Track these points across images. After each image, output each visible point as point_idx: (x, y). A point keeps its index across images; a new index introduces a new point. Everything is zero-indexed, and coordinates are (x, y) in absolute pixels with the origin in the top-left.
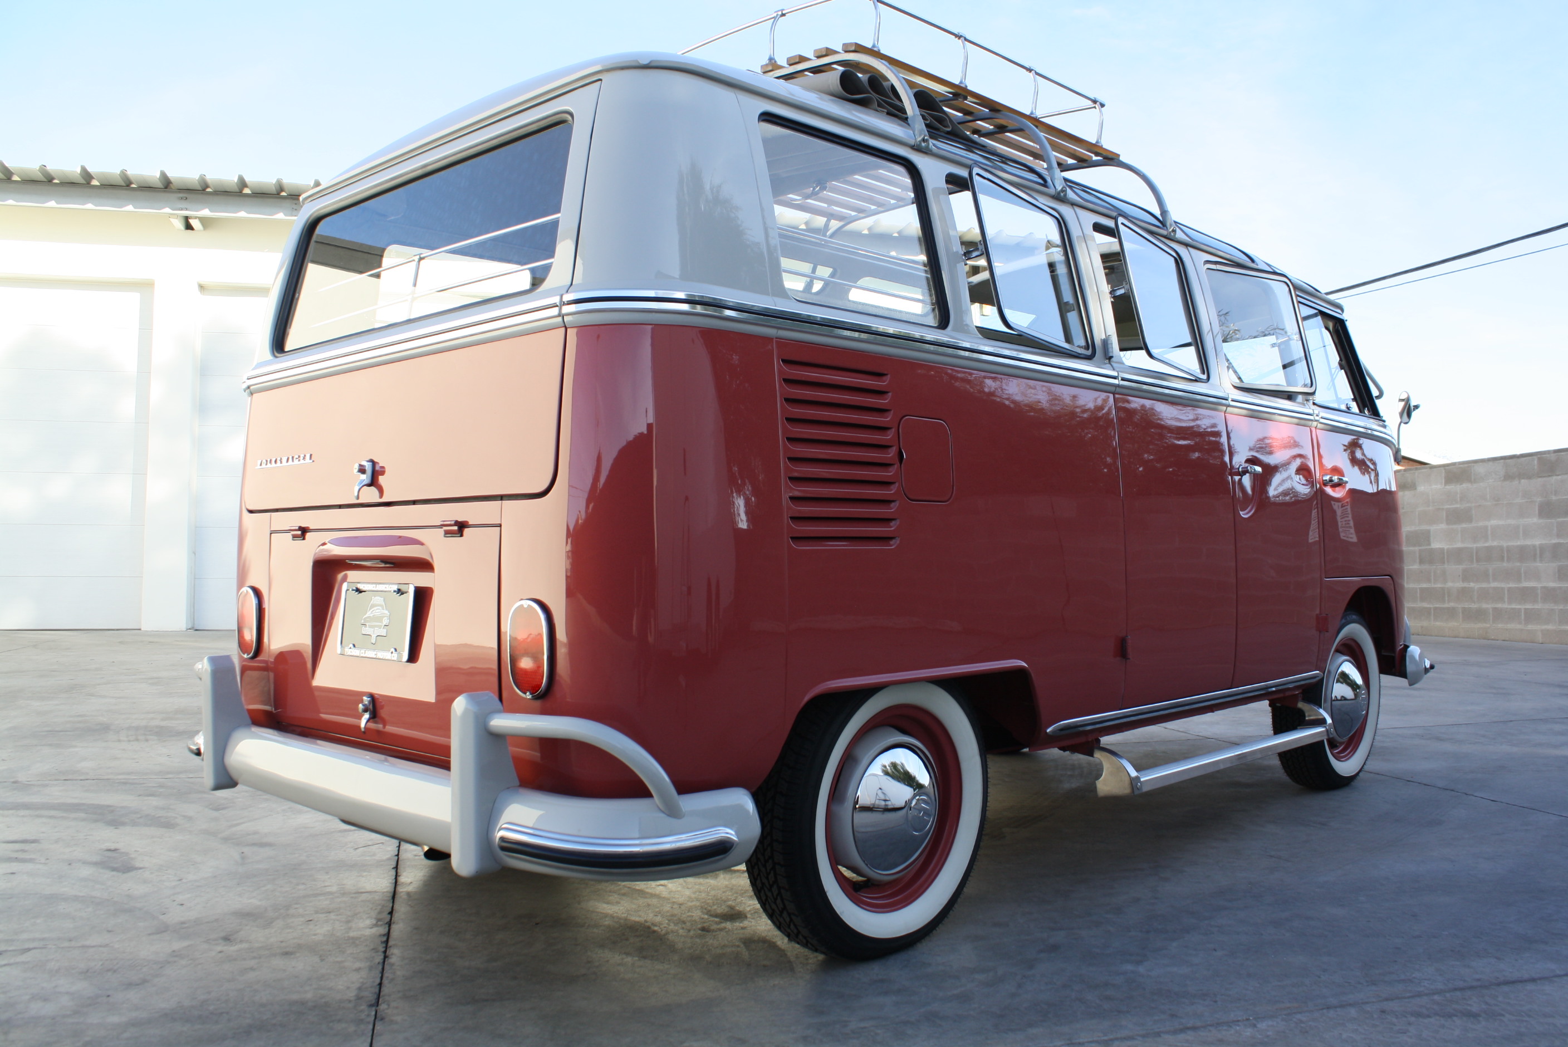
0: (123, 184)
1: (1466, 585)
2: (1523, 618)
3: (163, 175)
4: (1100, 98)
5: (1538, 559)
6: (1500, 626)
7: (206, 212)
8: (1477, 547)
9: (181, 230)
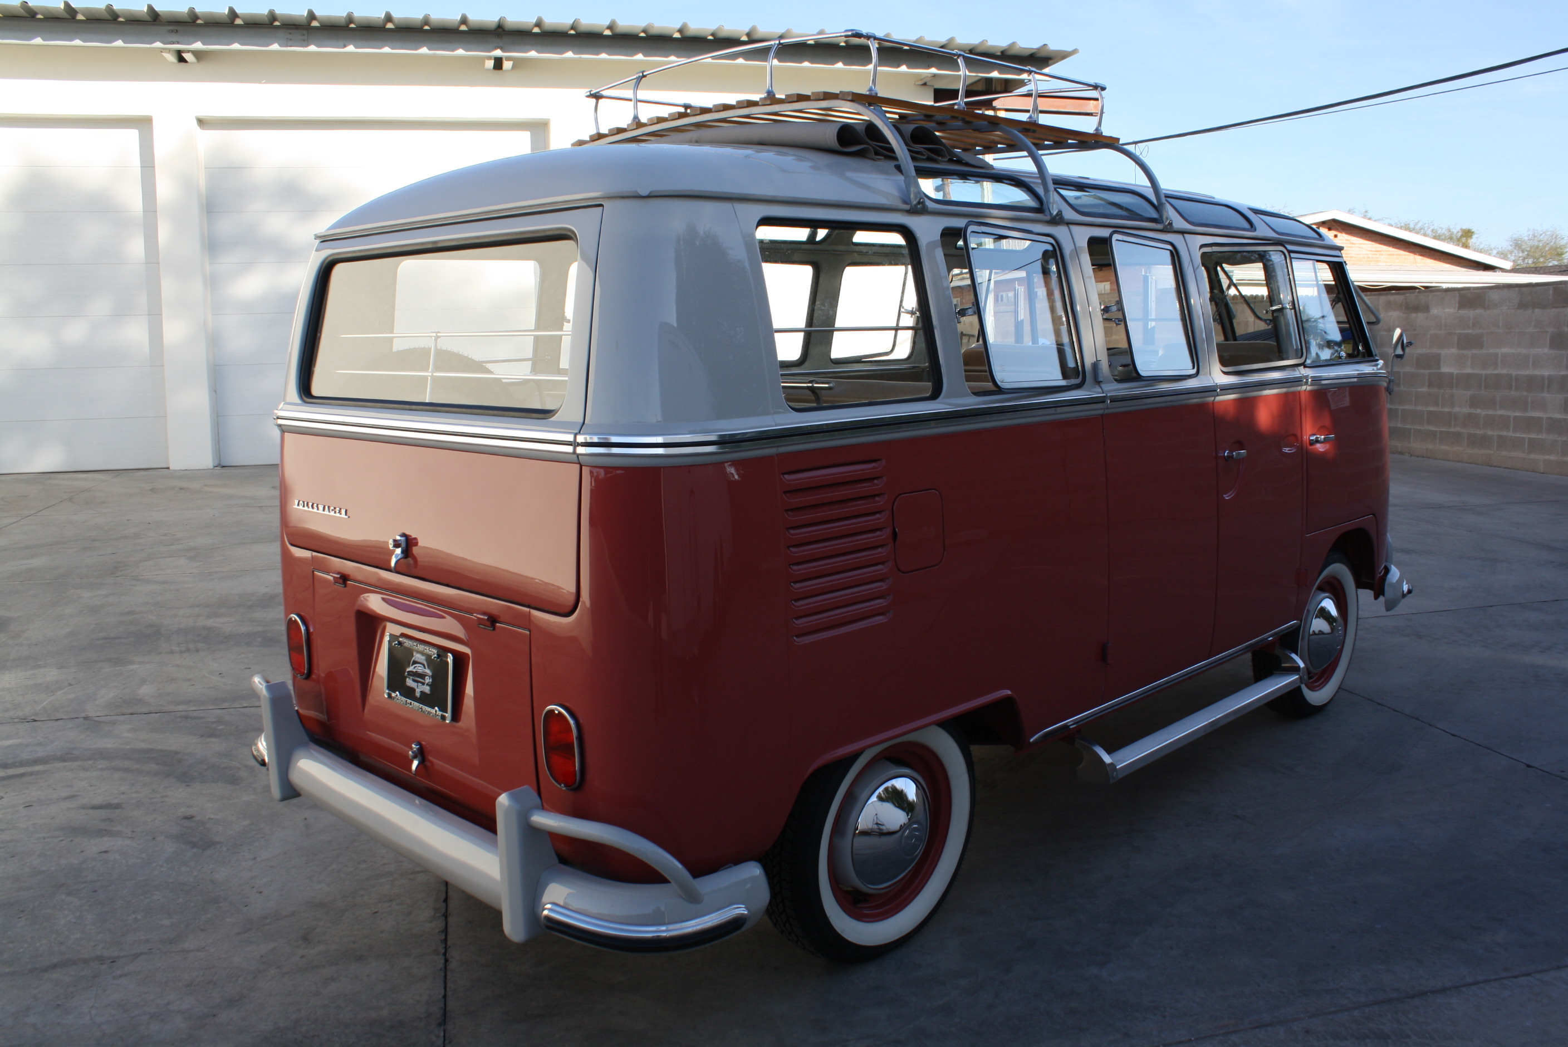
0: (109, 18)
1: (1473, 411)
2: (1526, 447)
3: (150, 8)
5: (1546, 390)
6: (1504, 453)
7: (198, 45)
8: (1486, 375)
9: (175, 63)
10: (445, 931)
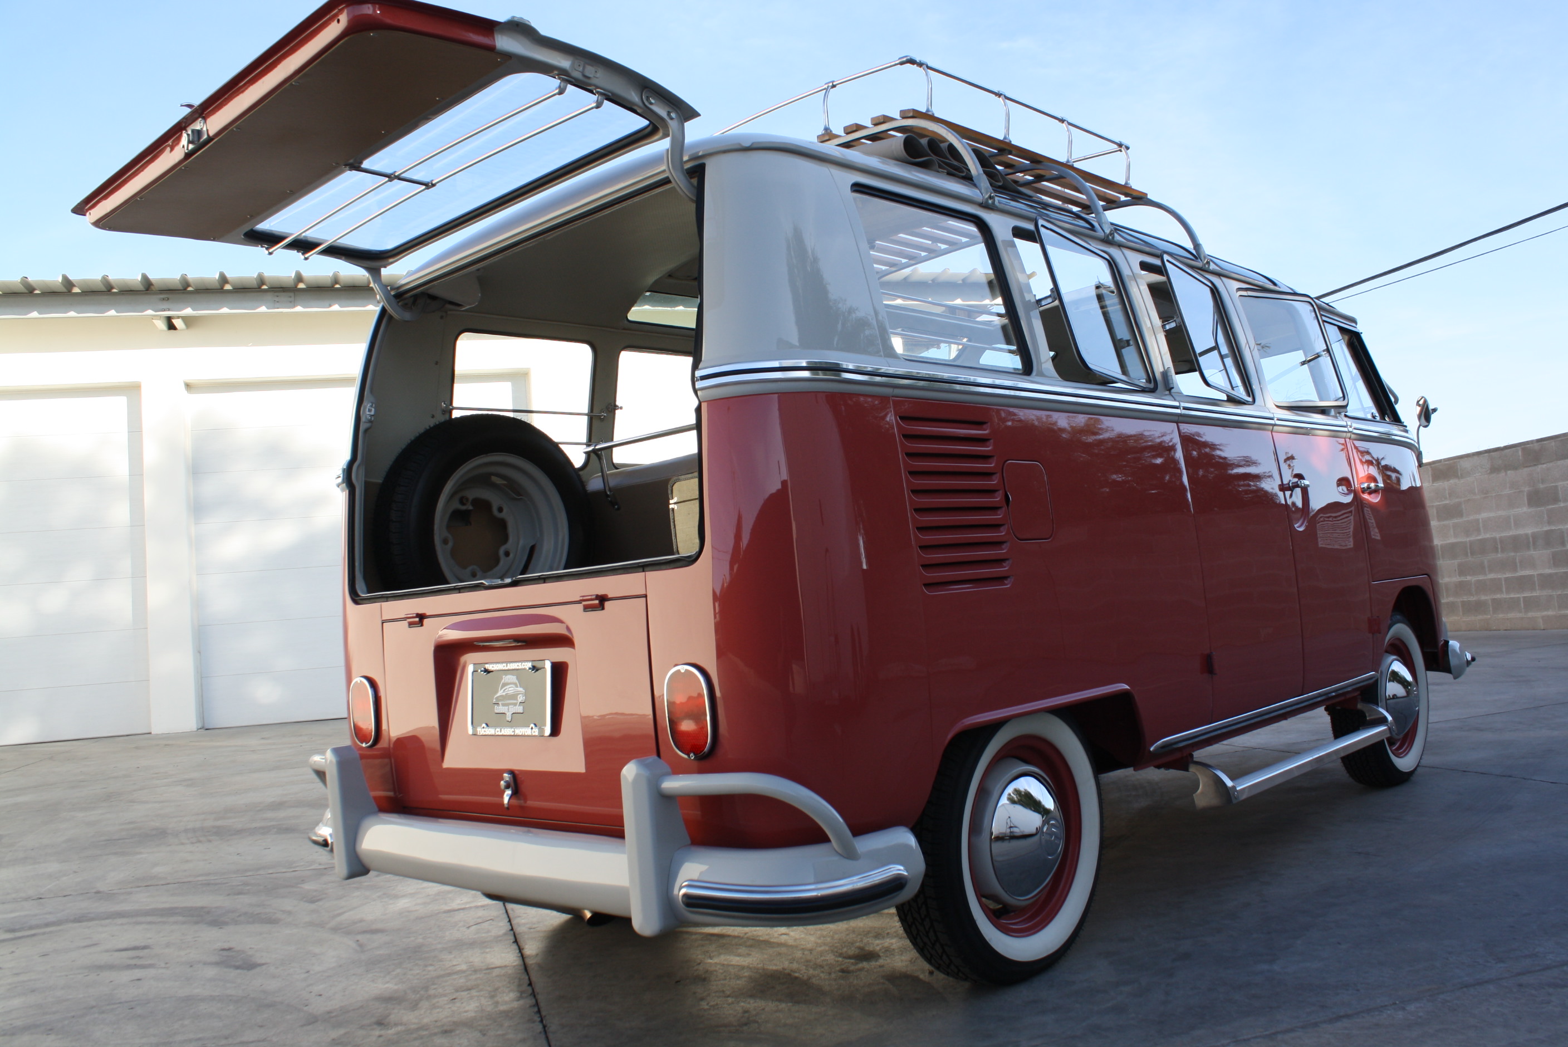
0: (104, 289)
1: (1463, 579)
2: (1523, 607)
3: (145, 278)
4: (1125, 142)
5: (1532, 548)
6: (1501, 616)
7: (188, 311)
8: (1470, 541)
9: (164, 331)
10: (537, 1004)
